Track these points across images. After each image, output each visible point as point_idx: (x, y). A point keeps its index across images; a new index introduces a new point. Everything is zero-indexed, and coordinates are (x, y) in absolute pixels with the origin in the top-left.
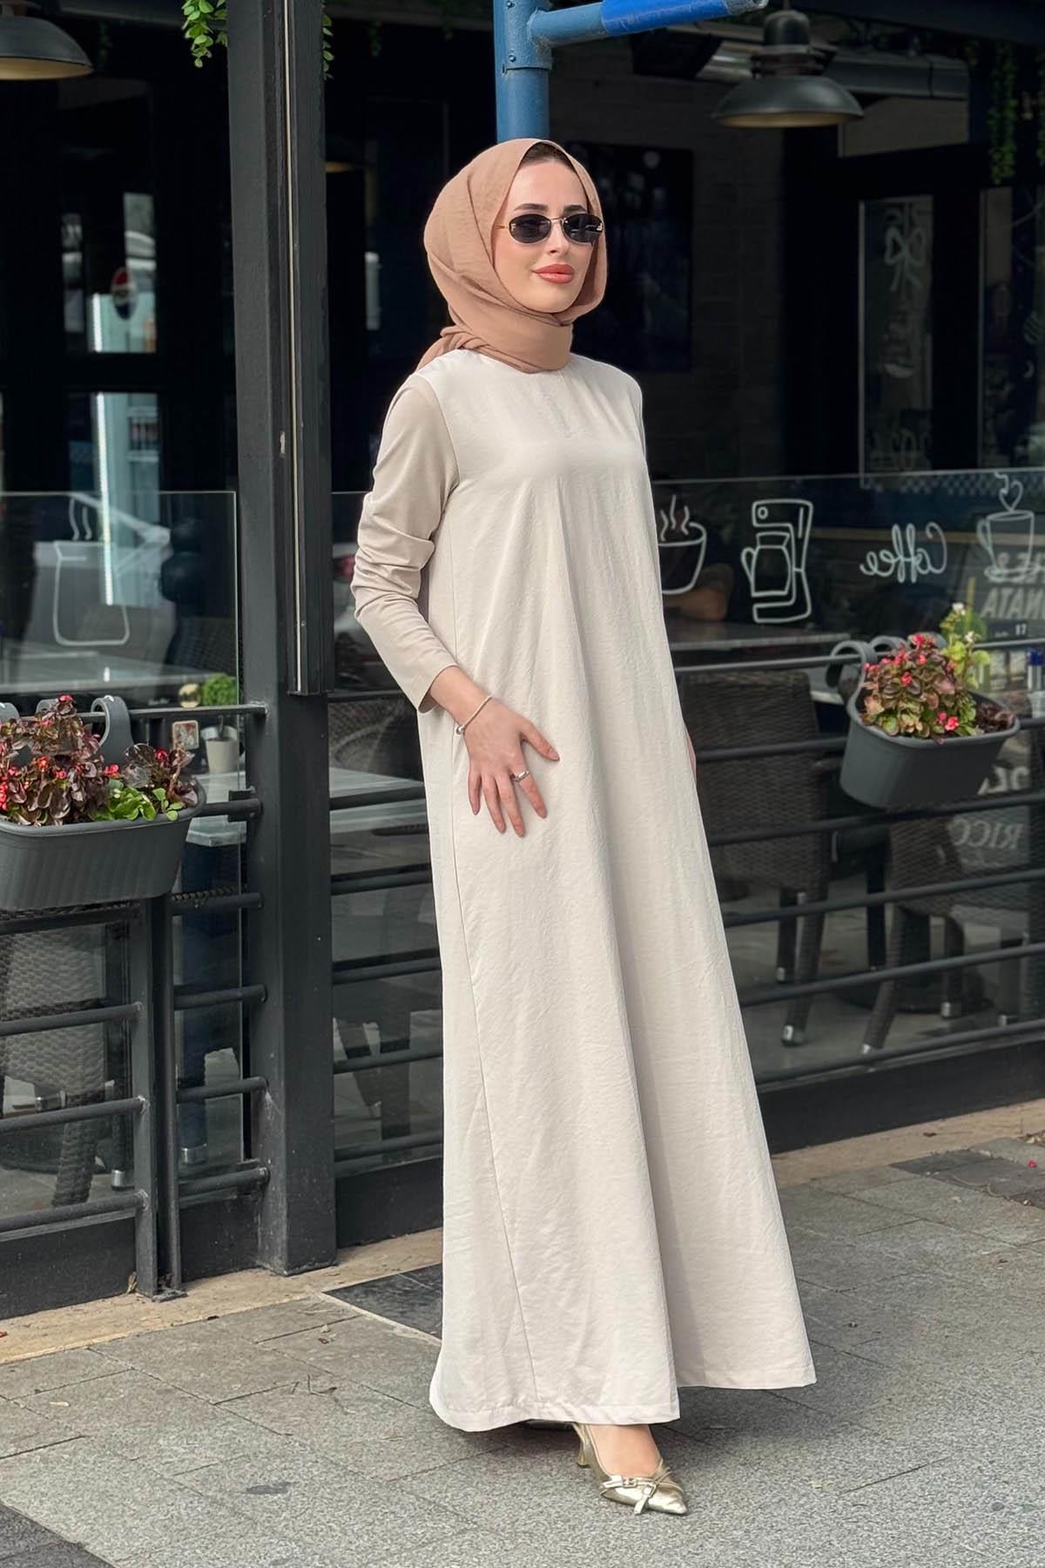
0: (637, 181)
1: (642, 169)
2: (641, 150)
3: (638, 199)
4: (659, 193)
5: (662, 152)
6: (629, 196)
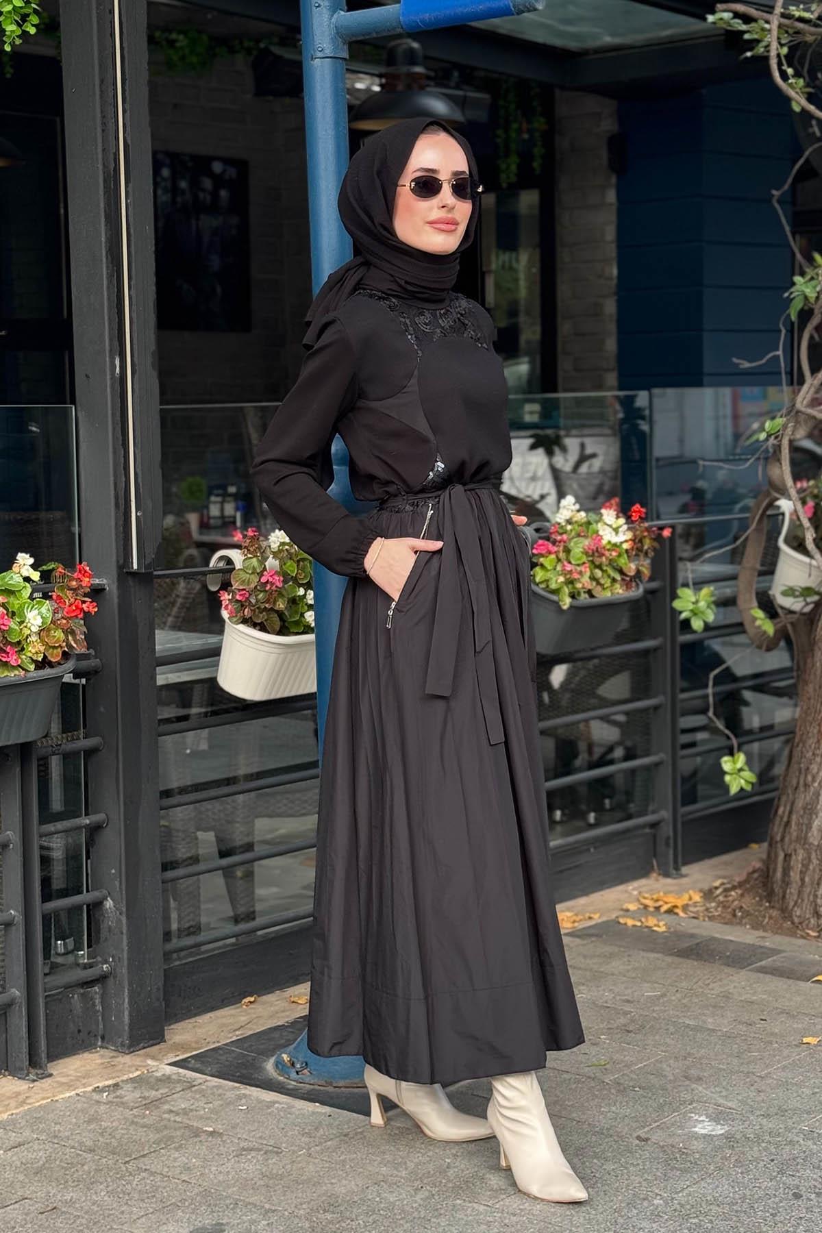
0: (207, 183)
1: (211, 174)
2: (210, 159)
3: (208, 198)
4: (223, 193)
5: (227, 161)
6: (201, 195)
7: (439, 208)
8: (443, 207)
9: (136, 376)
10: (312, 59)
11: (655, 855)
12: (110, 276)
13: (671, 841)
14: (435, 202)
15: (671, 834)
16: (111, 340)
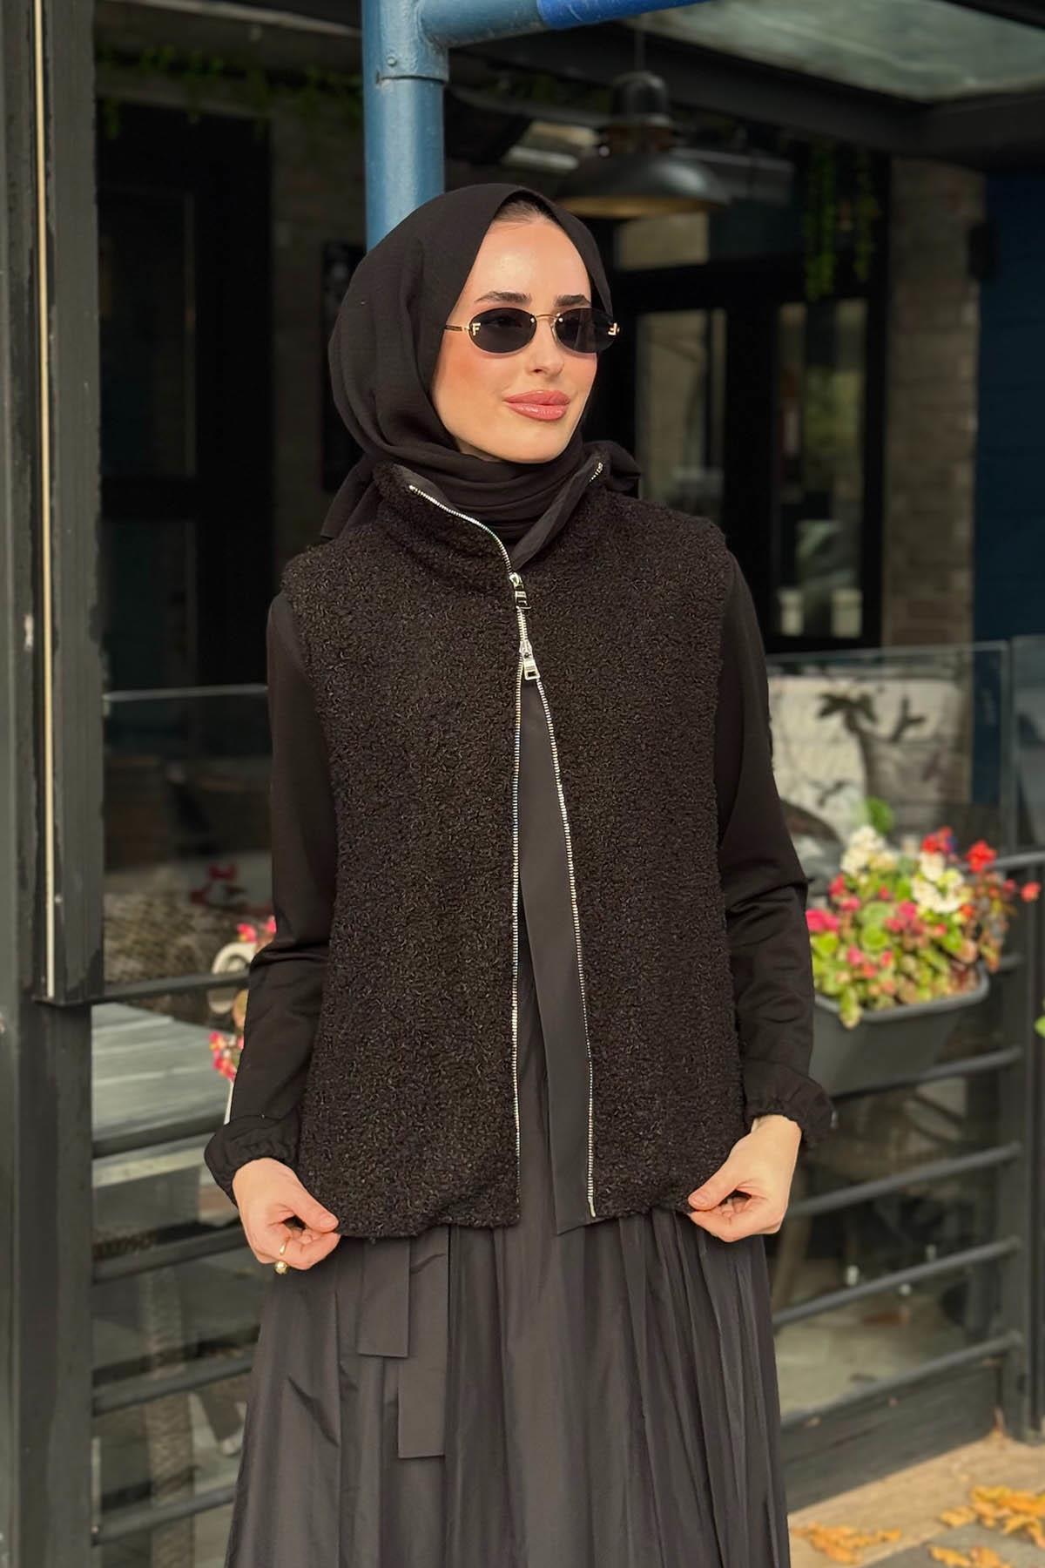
7: (529, 372)
8: (537, 371)
9: (58, 653)
10: (379, 79)
11: (1000, 1401)
12: (18, 473)
13: (1028, 1385)
14: (522, 358)
15: (1027, 1369)
16: (17, 586)
